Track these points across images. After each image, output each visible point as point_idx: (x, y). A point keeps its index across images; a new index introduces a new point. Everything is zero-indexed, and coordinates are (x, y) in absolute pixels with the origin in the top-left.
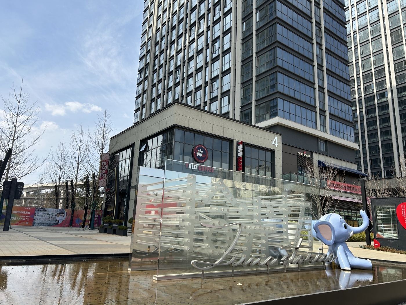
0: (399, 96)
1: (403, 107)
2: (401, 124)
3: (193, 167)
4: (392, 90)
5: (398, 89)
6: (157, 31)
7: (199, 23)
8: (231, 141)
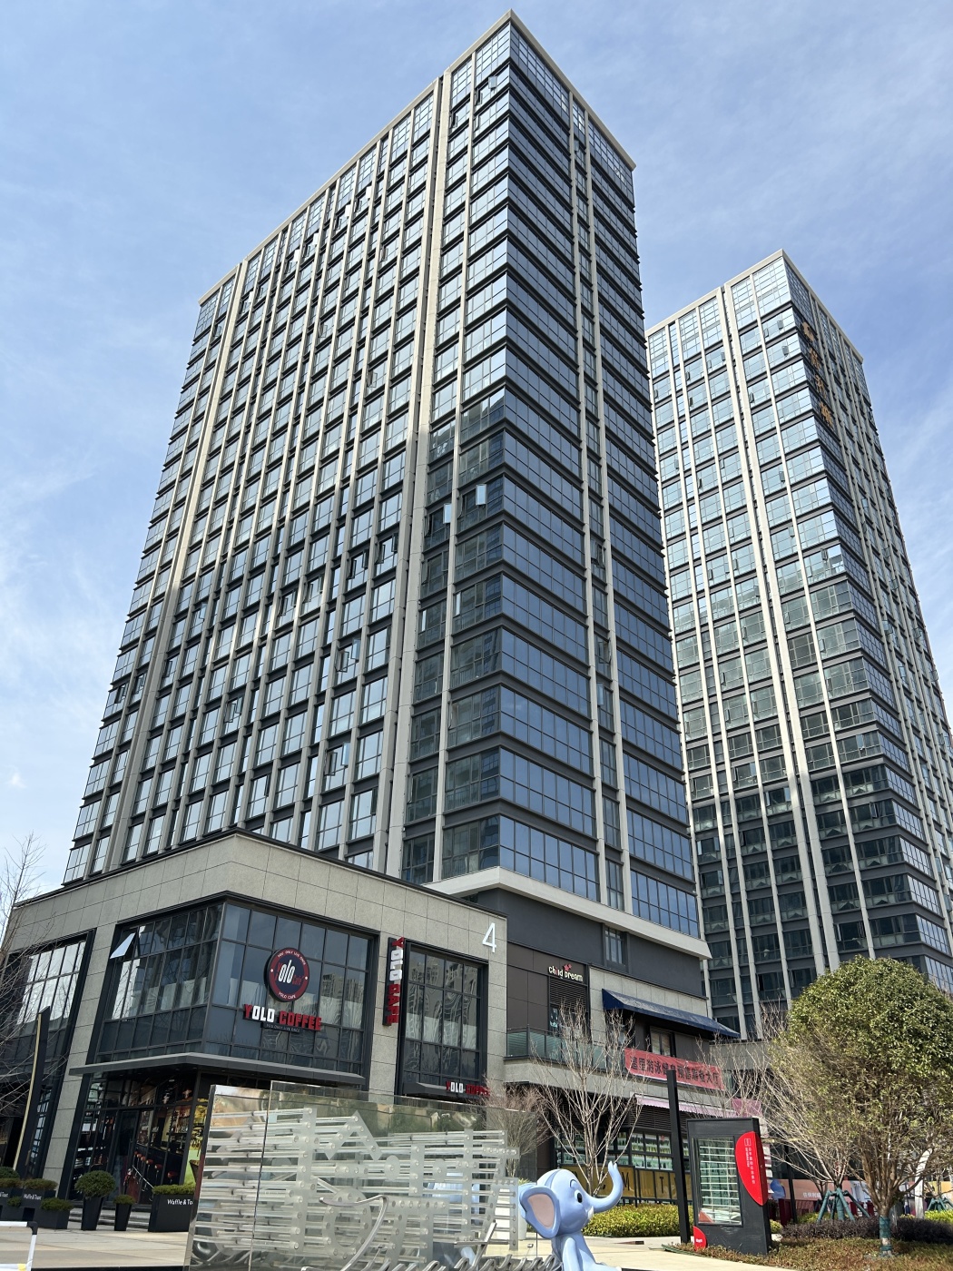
0: (818, 803)
1: (828, 832)
2: (827, 878)
3: (266, 1016)
4: (799, 785)
5: (813, 783)
6: (186, 581)
7: (308, 586)
8: (373, 937)
